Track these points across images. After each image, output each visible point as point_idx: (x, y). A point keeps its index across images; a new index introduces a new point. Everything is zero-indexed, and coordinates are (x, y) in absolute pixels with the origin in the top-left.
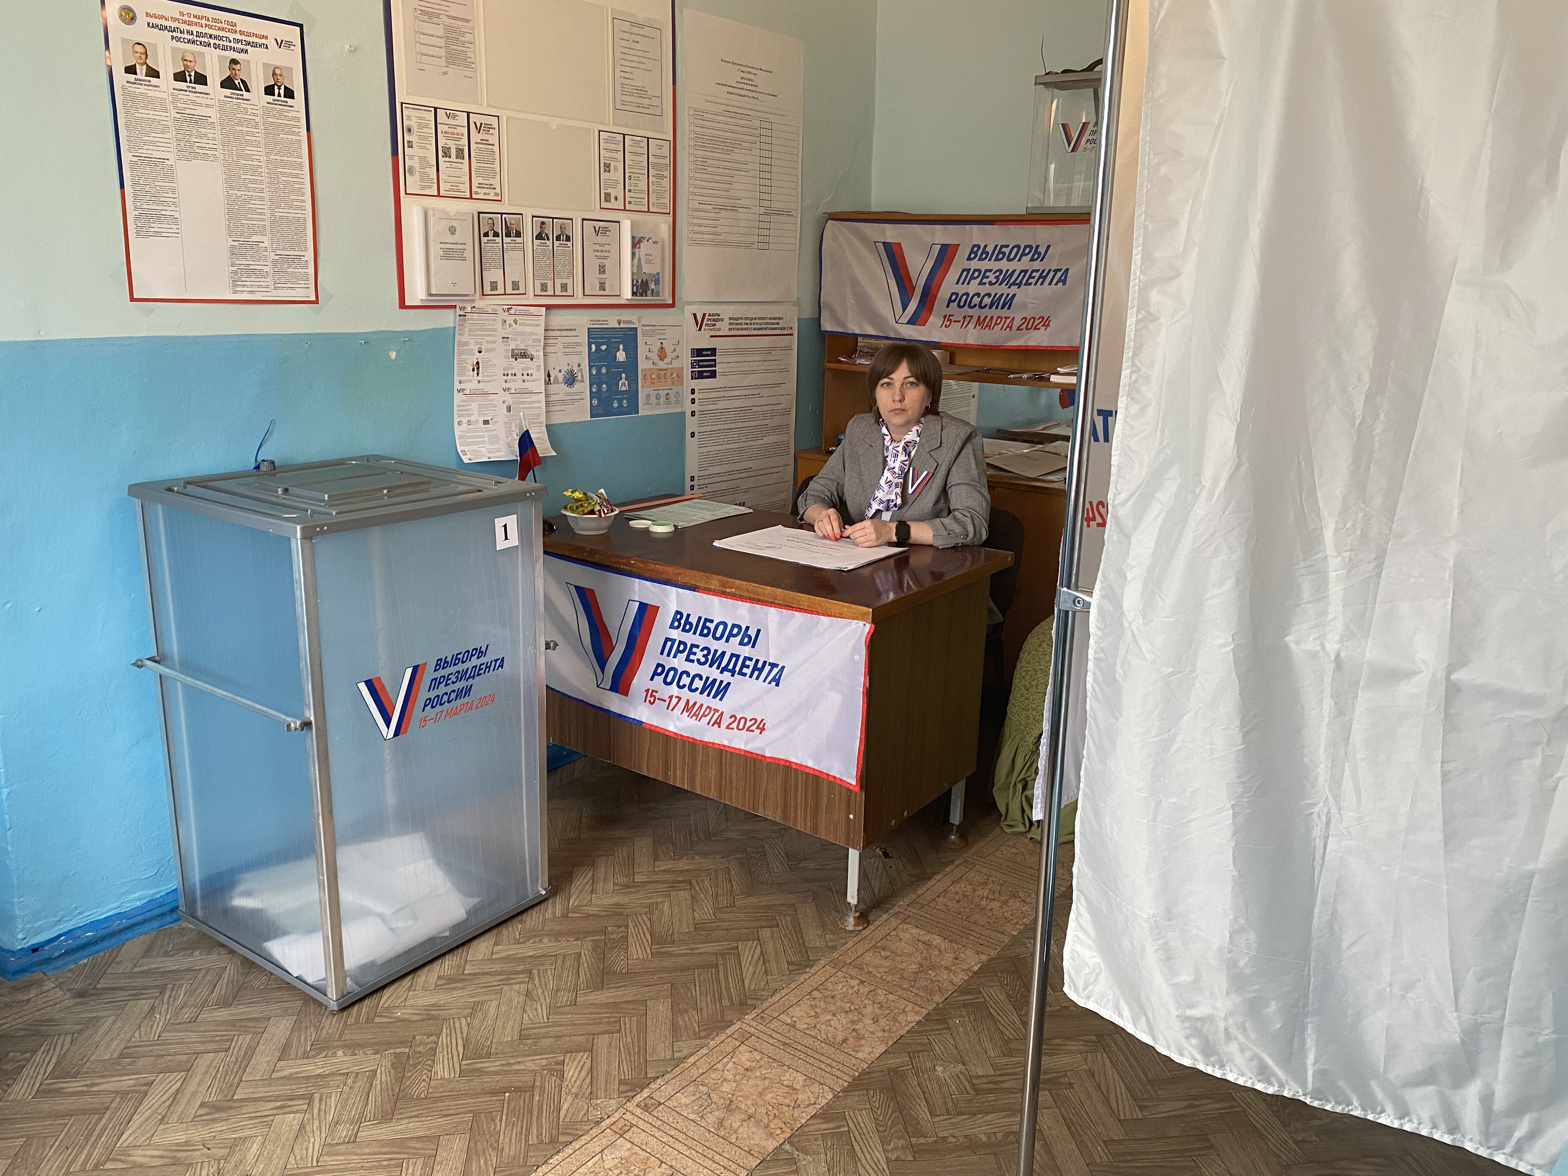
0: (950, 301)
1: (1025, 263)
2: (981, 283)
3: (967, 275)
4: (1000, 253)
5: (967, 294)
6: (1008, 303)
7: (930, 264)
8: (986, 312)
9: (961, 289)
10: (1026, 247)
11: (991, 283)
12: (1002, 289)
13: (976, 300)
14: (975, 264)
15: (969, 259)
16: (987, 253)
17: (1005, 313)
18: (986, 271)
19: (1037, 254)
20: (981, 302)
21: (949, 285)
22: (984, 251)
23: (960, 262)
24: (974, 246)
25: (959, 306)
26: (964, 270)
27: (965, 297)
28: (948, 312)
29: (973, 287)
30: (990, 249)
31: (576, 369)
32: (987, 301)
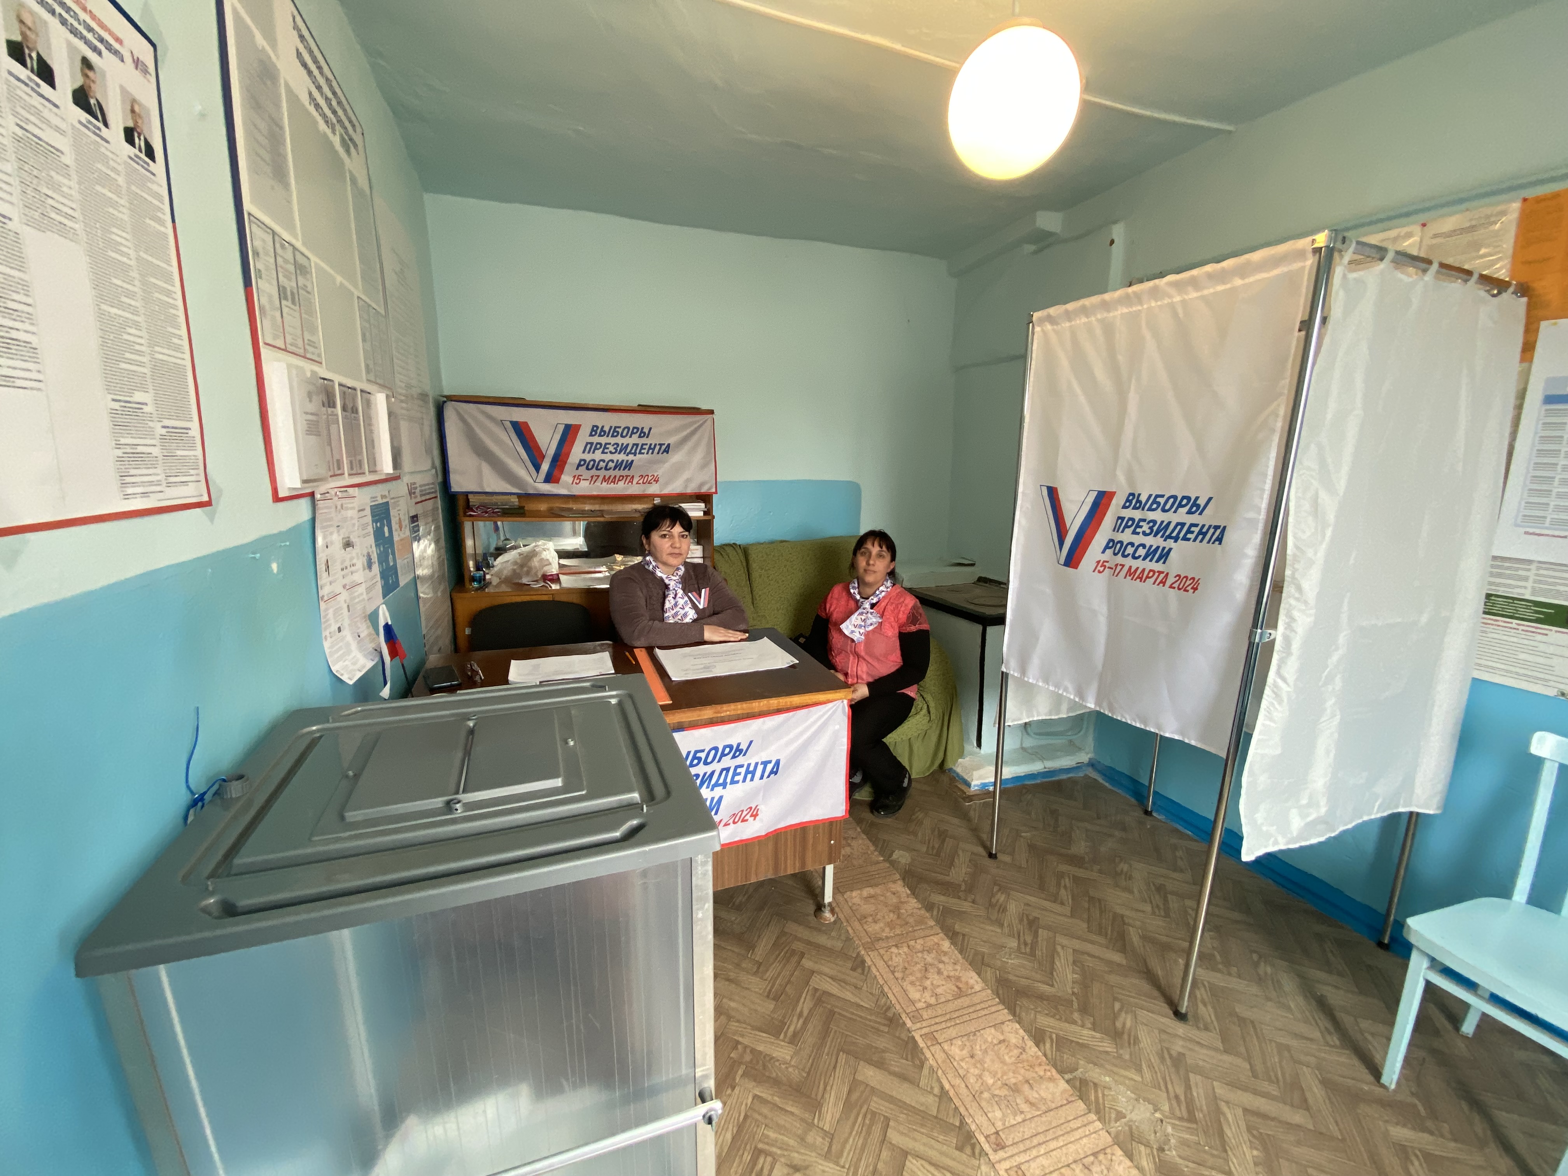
0: (579, 465)
1: (635, 439)
2: (603, 452)
3: (591, 447)
4: (615, 432)
5: (594, 461)
6: (629, 465)
7: (558, 437)
8: (612, 473)
9: (588, 457)
10: (634, 428)
11: (611, 452)
12: (621, 457)
13: (602, 464)
14: (596, 439)
15: (591, 435)
16: (605, 432)
17: (626, 473)
18: (606, 444)
19: (643, 434)
20: (606, 466)
21: (577, 453)
22: (602, 430)
23: (583, 438)
24: (594, 426)
25: (587, 469)
26: (587, 443)
27: (592, 463)
28: (578, 473)
29: (598, 455)
30: (606, 429)
31: (370, 551)
32: (611, 465)
